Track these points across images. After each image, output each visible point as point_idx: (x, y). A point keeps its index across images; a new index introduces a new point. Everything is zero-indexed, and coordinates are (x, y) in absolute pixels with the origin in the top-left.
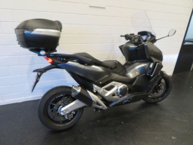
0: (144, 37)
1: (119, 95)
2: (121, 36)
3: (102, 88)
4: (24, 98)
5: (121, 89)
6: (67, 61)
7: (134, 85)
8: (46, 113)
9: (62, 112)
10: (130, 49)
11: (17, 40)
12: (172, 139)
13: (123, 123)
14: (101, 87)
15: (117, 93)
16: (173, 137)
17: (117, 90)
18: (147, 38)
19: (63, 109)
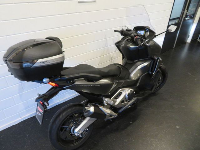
0: (142, 33)
1: (127, 100)
2: (115, 31)
3: (112, 98)
4: (20, 118)
5: (129, 95)
6: (74, 82)
7: (138, 86)
8: (59, 139)
9: (76, 133)
10: (131, 49)
11: (9, 71)
12: (177, 128)
13: (131, 123)
14: (110, 98)
15: (125, 98)
16: (177, 127)
17: (125, 96)
18: (145, 33)
19: (76, 130)
